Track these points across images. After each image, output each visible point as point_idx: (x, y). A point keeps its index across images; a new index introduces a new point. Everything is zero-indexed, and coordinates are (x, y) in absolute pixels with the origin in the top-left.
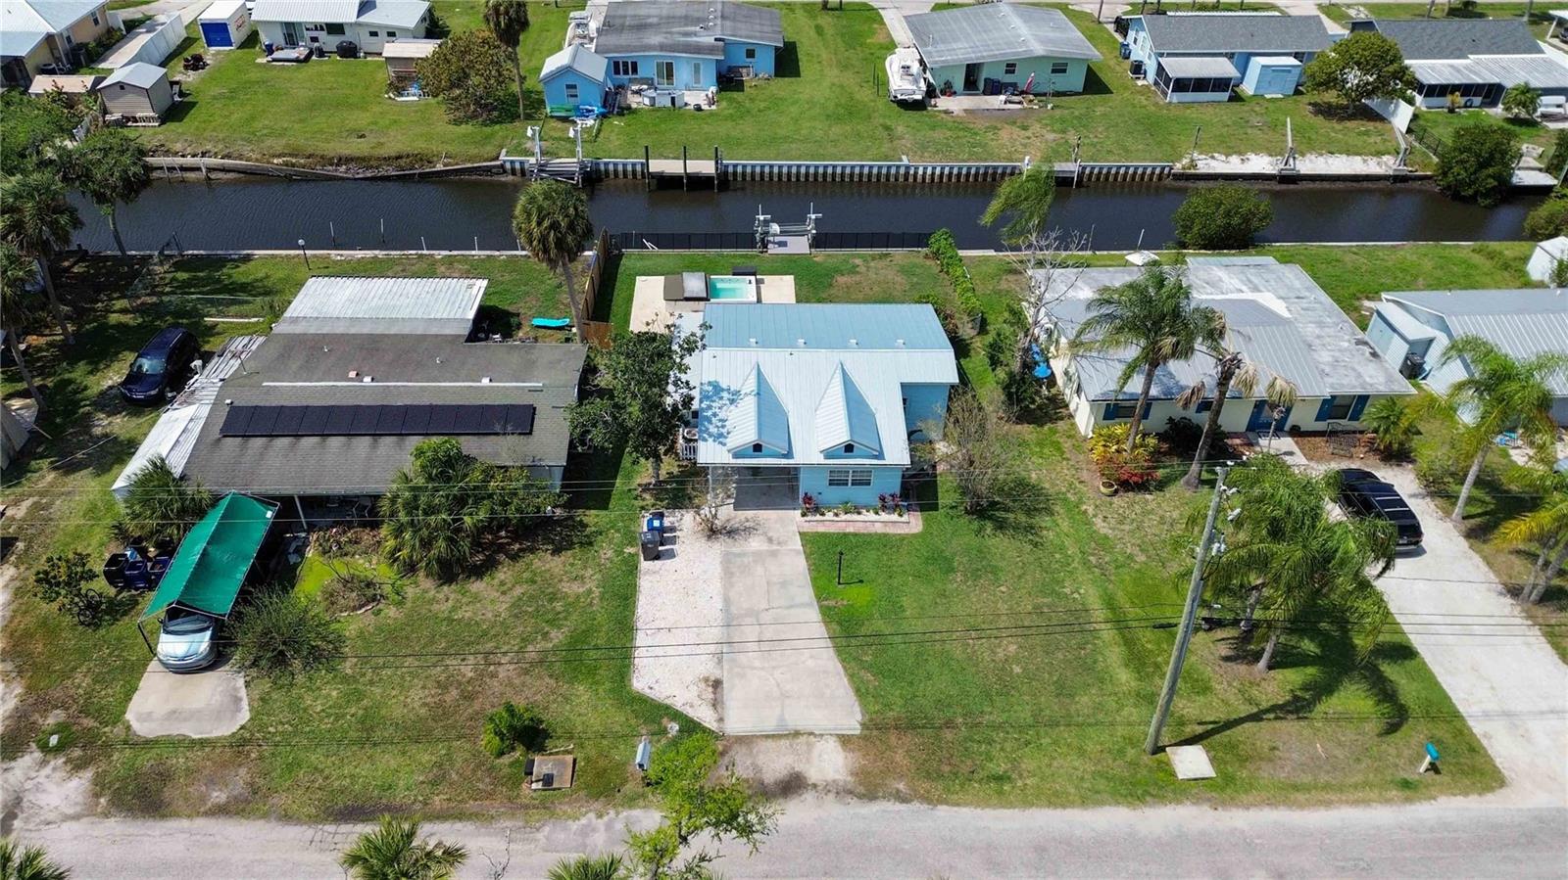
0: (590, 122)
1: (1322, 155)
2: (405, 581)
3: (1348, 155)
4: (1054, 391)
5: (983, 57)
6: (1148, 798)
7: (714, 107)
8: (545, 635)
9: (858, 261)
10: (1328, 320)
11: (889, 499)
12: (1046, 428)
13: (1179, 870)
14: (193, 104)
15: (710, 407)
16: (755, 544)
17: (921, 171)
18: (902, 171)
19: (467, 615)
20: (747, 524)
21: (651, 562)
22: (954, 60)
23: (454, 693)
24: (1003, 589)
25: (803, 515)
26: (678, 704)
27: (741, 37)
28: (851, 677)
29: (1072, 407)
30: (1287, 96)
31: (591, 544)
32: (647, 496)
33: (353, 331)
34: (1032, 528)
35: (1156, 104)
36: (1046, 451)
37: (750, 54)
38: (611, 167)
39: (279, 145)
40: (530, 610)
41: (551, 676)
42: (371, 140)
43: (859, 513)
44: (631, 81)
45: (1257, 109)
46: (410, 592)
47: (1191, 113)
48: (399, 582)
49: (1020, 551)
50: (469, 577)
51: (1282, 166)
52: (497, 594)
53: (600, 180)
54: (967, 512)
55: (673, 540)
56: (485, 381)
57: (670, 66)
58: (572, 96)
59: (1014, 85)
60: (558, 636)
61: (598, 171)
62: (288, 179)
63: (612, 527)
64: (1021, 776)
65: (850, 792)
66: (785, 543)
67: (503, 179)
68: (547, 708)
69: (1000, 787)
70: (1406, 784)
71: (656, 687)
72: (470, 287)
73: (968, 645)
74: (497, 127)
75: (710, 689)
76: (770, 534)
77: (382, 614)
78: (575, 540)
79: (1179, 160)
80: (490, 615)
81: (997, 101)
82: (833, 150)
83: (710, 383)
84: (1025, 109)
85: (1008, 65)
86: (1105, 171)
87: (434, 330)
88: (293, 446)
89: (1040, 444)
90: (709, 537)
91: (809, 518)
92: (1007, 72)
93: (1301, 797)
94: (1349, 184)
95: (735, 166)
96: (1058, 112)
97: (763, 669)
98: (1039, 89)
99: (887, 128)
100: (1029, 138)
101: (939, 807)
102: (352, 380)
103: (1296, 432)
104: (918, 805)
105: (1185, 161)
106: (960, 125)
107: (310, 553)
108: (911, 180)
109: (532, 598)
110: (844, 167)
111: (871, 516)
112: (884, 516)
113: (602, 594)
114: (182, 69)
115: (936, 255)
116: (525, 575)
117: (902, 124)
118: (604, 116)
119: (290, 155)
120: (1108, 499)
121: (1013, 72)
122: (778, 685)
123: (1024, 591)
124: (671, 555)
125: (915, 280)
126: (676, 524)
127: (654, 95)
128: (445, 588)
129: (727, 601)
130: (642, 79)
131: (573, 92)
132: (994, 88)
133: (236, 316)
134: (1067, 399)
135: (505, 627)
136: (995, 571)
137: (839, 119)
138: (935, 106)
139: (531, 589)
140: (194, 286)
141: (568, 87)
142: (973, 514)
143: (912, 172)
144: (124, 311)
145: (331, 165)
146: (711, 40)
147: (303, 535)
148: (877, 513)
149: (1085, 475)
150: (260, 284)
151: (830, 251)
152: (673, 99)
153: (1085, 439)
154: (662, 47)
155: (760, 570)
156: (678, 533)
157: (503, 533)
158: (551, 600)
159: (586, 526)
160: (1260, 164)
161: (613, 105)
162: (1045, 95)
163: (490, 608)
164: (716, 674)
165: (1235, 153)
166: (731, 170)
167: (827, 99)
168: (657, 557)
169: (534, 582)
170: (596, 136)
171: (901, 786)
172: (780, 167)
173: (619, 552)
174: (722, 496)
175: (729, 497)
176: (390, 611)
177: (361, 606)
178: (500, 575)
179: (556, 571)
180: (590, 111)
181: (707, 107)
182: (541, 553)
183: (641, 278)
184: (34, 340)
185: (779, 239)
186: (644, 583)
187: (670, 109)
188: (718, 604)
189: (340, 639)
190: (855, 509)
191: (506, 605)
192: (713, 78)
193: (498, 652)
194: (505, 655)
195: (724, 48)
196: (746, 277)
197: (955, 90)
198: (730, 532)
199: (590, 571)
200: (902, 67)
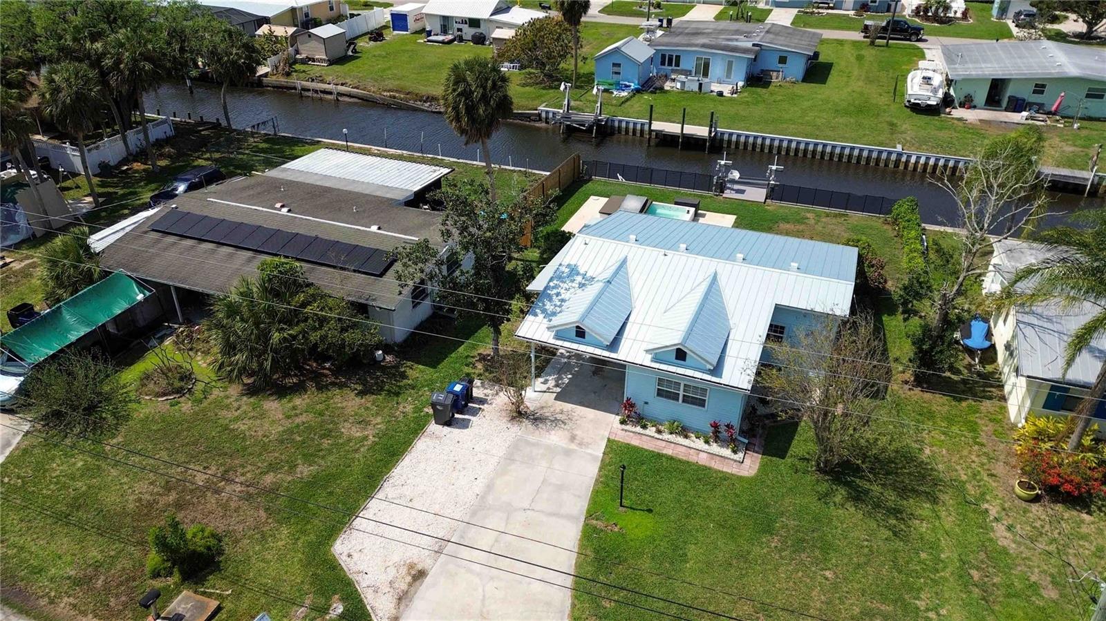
0: (624, 94)
2: (219, 384)
4: (989, 368)
5: (1012, 75)
7: (735, 96)
8: (293, 467)
9: (808, 215)
11: (722, 429)
12: (964, 404)
14: (358, 58)
15: (556, 287)
16: (555, 438)
17: (913, 160)
18: (894, 157)
19: (242, 428)
20: (558, 417)
21: (441, 427)
22: (978, 74)
23: (173, 497)
24: (828, 574)
25: (623, 422)
26: (363, 585)
27: (776, 44)
29: (1007, 388)
31: (398, 395)
32: (480, 366)
33: (317, 183)
34: (900, 512)
36: (955, 429)
37: (783, 60)
38: (624, 125)
39: (392, 84)
40: (299, 439)
41: (267, 510)
43: (686, 437)
44: (673, 71)
46: (216, 393)
48: (214, 383)
49: (872, 534)
50: (271, 395)
52: (281, 416)
53: (612, 134)
54: (819, 470)
55: (475, 412)
56: (374, 228)
57: (708, 61)
58: (616, 73)
59: (1041, 105)
60: (304, 470)
61: (613, 127)
62: (388, 106)
63: (428, 386)
66: (587, 445)
67: (538, 124)
68: (237, 541)
71: (356, 556)
72: (435, 171)
75: (409, 579)
76: (576, 432)
77: (176, 407)
78: (387, 387)
80: (260, 434)
81: (1019, 117)
82: (830, 133)
83: (569, 266)
84: (1048, 126)
85: (1037, 85)
87: (378, 193)
88: (194, 247)
89: (950, 420)
90: (513, 418)
91: (628, 427)
92: (1035, 92)
95: (731, 134)
96: (1084, 133)
97: (478, 575)
98: (1069, 112)
99: (892, 124)
102: (276, 209)
106: (971, 129)
107: (168, 342)
108: (901, 167)
109: (310, 429)
110: (833, 146)
111: (700, 444)
112: (715, 448)
113: (375, 443)
114: (368, 40)
115: (895, 222)
116: (318, 406)
117: (912, 125)
118: (638, 91)
120: (1024, 504)
121: (1042, 92)
122: (484, 600)
123: (857, 586)
124: (465, 425)
126: (489, 398)
127: (686, 80)
128: (245, 398)
129: (490, 487)
130: (682, 70)
131: (616, 69)
132: (1017, 105)
134: (1004, 378)
135: (265, 447)
136: (826, 548)
137: (846, 113)
138: (949, 113)
139: (315, 421)
140: (264, 153)
141: (614, 65)
142: (826, 473)
143: (904, 159)
144: (205, 159)
145: (420, 101)
146: (749, 45)
147: (176, 326)
148: (707, 442)
149: (1000, 469)
151: (784, 204)
152: (701, 85)
153: (1014, 427)
154: (704, 46)
155: (543, 465)
156: (485, 407)
157: (327, 365)
158: (323, 437)
159: (403, 376)
161: (649, 85)
163: (266, 426)
164: (426, 563)
166: (726, 137)
167: (842, 100)
168: (449, 423)
169: (321, 414)
170: (623, 103)
172: (772, 140)
173: (418, 410)
174: (551, 383)
175: (557, 386)
176: (186, 406)
177: (165, 395)
178: (298, 401)
179: (349, 411)
180: (627, 86)
181: (729, 95)
182: (346, 391)
183: (592, 197)
184: (137, 166)
185: (736, 187)
186: (421, 445)
187: (696, 93)
188: (479, 487)
189: (127, 418)
190: (684, 432)
191: (281, 429)
192: (743, 75)
193: (240, 470)
194: (243, 475)
195: (760, 51)
196: (687, 208)
197: (972, 104)
198: (536, 419)
199: (379, 420)
200: (924, 78)
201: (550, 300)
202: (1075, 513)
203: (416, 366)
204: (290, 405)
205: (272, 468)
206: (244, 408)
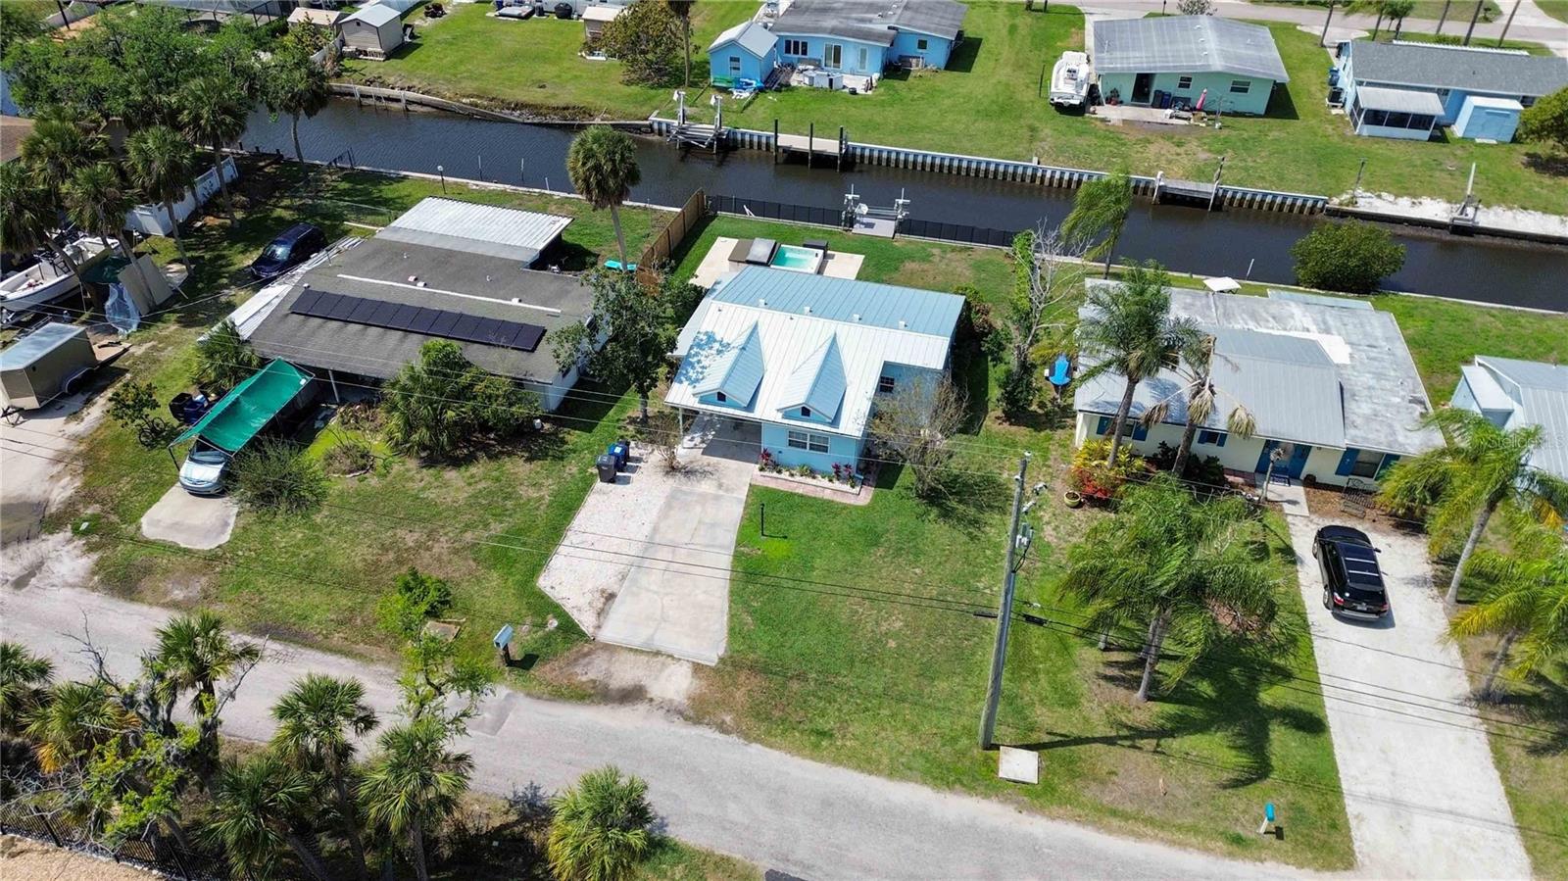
0: (746, 95)
1: (1511, 209)
2: (396, 459)
3: (1544, 213)
5: (1155, 68)
6: (957, 786)
7: (870, 92)
8: (486, 525)
9: (936, 251)
10: (1392, 373)
11: (842, 469)
12: (1042, 434)
13: (951, 856)
14: (418, 46)
15: (697, 354)
16: (706, 486)
17: (1048, 175)
18: (1029, 172)
19: (432, 496)
20: (707, 469)
21: (606, 484)
22: (1123, 69)
23: (391, 556)
24: (917, 571)
25: (761, 470)
26: (568, 607)
27: (914, 27)
28: (732, 616)
30: (1501, 144)
31: (562, 459)
32: (631, 428)
33: (437, 246)
34: (977, 522)
35: (1343, 136)
37: (922, 45)
38: (747, 138)
39: (469, 86)
40: (484, 502)
41: (475, 560)
42: (549, 91)
43: (814, 478)
44: (800, 61)
45: (1459, 152)
46: (396, 468)
47: (1379, 149)
48: (391, 459)
49: (953, 540)
50: (448, 465)
51: (1456, 215)
52: (463, 484)
53: (735, 148)
54: (919, 496)
55: (634, 470)
56: (515, 302)
57: (837, 50)
58: (735, 68)
59: (1187, 100)
60: (497, 528)
61: (735, 140)
62: (470, 117)
63: (587, 448)
64: (844, 736)
65: (680, 713)
66: (732, 490)
67: (650, 137)
68: (458, 584)
69: (819, 741)
70: (1238, 840)
71: (557, 588)
72: (554, 223)
73: (857, 612)
74: (661, 91)
75: (603, 600)
76: (724, 481)
77: (365, 482)
78: (550, 453)
79: (1337, 195)
80: (449, 500)
81: (1163, 115)
82: (967, 145)
83: (706, 333)
84: (1190, 125)
85: (1182, 79)
86: (1248, 197)
87: (503, 255)
88: (340, 329)
89: (1028, 447)
90: (667, 473)
91: (766, 473)
92: (1181, 86)
93: (1115, 822)
94: (1536, 245)
95: (863, 149)
96: (1226, 132)
97: (656, 593)
98: (1213, 107)
99: (1032, 129)
100: (1178, 154)
101: (753, 745)
102: (410, 283)
103: (1311, 482)
104: (735, 738)
105: (1345, 197)
106: (1112, 134)
107: (334, 422)
108: (1038, 182)
109: (491, 493)
110: (970, 162)
111: (825, 482)
112: (837, 485)
113: (551, 502)
114: (423, 15)
116: (494, 474)
117: (1053, 129)
118: (761, 90)
119: (478, 97)
120: (1070, 510)
121: (1188, 86)
122: (663, 607)
123: (937, 577)
124: (626, 481)
125: (983, 275)
126: (644, 457)
127: (814, 75)
128: (424, 470)
129: (655, 530)
130: (810, 59)
131: (734, 64)
132: (1164, 101)
133: (369, 224)
134: (1076, 409)
135: (457, 511)
136: (918, 552)
137: (987, 115)
138: (1094, 113)
139: (494, 486)
140: (349, 195)
141: (732, 59)
142: (924, 498)
143: (1039, 174)
144: (286, 208)
145: (508, 109)
146: (883, 28)
147: (334, 407)
148: (831, 481)
149: (1058, 485)
150: (400, 201)
151: (913, 238)
152: (831, 81)
153: (1075, 450)
154: (833, 31)
155: (698, 509)
156: (641, 464)
157: (492, 436)
158: (505, 499)
159: (563, 442)
160: (1435, 210)
161: (773, 81)
162: (1214, 113)
163: (452, 494)
164: (614, 588)
165: (1408, 195)
166: (858, 152)
167: (986, 96)
168: (612, 481)
169: (498, 480)
170: (745, 108)
171: (728, 719)
172: (907, 154)
173: (582, 471)
174: (698, 440)
175: (703, 442)
176: (373, 481)
177: (351, 472)
178: (473, 470)
179: (522, 476)
180: (748, 84)
181: (863, 92)
182: (516, 458)
183: (720, 239)
184: (210, 220)
185: (865, 220)
186: (591, 500)
187: (826, 90)
188: (647, 530)
189: (324, 494)
190: (812, 473)
191: (466, 495)
192: (878, 64)
193: (442, 532)
194: (446, 534)
195: (896, 37)
196: (816, 251)
197: (1120, 99)
198: (688, 472)
199: (550, 481)
200: (1069, 71)
201: (693, 368)
202: (1106, 514)
203: (572, 432)
204: (468, 474)
205: (467, 527)
206: (427, 479)
